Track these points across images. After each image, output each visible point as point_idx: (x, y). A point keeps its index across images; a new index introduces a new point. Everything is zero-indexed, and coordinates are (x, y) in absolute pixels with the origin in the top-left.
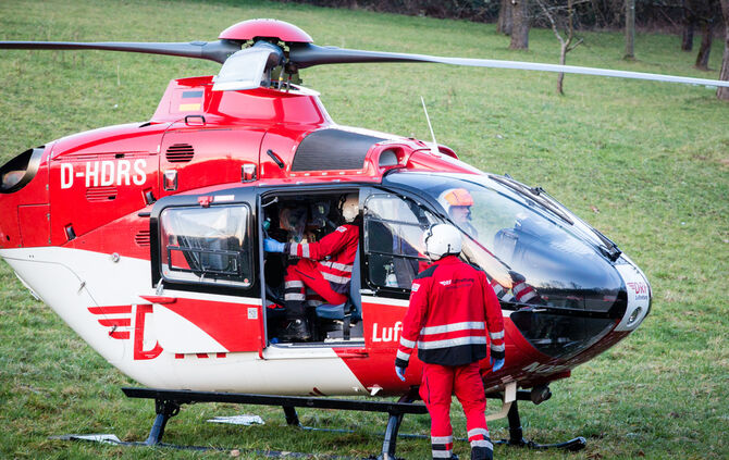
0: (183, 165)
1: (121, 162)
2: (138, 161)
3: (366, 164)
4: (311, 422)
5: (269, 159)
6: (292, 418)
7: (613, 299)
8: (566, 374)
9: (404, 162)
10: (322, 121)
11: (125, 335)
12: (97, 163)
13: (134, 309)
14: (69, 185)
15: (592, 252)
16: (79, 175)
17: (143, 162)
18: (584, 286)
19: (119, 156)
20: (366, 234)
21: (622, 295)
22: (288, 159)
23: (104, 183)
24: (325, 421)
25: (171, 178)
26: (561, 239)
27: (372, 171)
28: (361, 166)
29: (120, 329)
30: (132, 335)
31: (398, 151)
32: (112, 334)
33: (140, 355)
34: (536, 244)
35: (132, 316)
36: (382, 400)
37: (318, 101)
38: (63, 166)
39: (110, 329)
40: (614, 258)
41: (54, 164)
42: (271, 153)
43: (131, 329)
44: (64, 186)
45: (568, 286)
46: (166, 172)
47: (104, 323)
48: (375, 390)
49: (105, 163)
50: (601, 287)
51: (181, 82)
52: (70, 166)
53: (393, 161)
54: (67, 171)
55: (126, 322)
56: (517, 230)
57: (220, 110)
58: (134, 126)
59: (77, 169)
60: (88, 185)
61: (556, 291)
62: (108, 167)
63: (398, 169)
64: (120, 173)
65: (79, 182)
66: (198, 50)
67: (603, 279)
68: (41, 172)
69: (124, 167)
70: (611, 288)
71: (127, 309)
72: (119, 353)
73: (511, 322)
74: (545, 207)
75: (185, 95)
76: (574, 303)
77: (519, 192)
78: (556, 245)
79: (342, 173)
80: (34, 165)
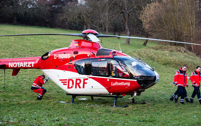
0: (76, 55)
1: (65, 54)
2: (68, 54)
3: (110, 55)
4: (95, 99)
5: (93, 54)
6: (93, 99)
7: (154, 78)
8: (144, 91)
9: (116, 54)
10: (100, 47)
11: (66, 84)
12: (61, 55)
13: (68, 80)
14: (56, 58)
15: (150, 70)
16: (57, 57)
17: (69, 54)
18: (149, 76)
19: (65, 53)
20: (110, 67)
21: (155, 77)
22: (95, 54)
23: (62, 58)
24: (98, 99)
25: (74, 57)
26: (144, 67)
27: (111, 56)
28: (109, 55)
29: (65, 83)
30: (67, 84)
31: (115, 52)
32: (63, 84)
33: (69, 88)
34: (140, 68)
35: (67, 81)
36: (113, 95)
37: (99, 44)
38: (55, 55)
39: (63, 83)
40: (153, 71)
41: (53, 55)
42: (92, 53)
43: (67, 83)
44: (55, 59)
45: (146, 75)
46: (73, 56)
47: (62, 82)
48: (111, 94)
49: (62, 55)
50: (151, 76)
51: (75, 40)
52: (56, 55)
53: (114, 54)
54: (55, 56)
55: (66, 82)
56: (136, 66)
57: (81, 45)
58: (67, 48)
59: (57, 56)
60: (59, 58)
61: (143, 76)
62: (63, 55)
63: (115, 55)
64: (65, 56)
65: (57, 58)
66: (78, 35)
67: (152, 74)
68: (50, 56)
69: (66, 55)
70: (153, 76)
71: (66, 80)
72: (65, 88)
73: (137, 82)
74: (141, 62)
75: (75, 43)
76: (147, 78)
77: (136, 59)
78: (143, 68)
79: (106, 56)
80: (49, 55)
